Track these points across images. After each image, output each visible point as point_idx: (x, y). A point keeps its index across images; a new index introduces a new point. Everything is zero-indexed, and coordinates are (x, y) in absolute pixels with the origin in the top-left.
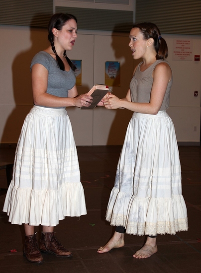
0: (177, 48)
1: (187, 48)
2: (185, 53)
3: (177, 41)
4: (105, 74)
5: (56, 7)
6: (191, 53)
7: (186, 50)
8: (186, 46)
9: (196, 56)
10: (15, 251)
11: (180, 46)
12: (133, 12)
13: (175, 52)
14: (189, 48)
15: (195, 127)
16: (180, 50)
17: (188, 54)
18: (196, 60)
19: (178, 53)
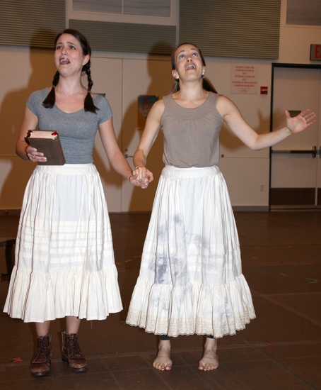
0: (236, 76)
1: (250, 77)
2: (247, 84)
3: (236, 67)
4: (138, 112)
5: (70, 20)
6: (256, 83)
7: (249, 80)
8: (249, 74)
9: (262, 88)
10: (19, 360)
11: (240, 73)
12: (175, 27)
13: (233, 82)
14: (253, 77)
15: (262, 186)
16: (240, 79)
17: (252, 84)
18: (262, 93)
19: (238, 84)
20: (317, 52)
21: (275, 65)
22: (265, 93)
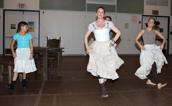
2: (135, 21)
3: (132, 16)
7: (136, 19)
13: (131, 20)
16: (133, 19)
17: (137, 21)
18: (139, 23)
19: (133, 21)
20: (154, 12)
21: (143, 16)
22: (140, 23)
